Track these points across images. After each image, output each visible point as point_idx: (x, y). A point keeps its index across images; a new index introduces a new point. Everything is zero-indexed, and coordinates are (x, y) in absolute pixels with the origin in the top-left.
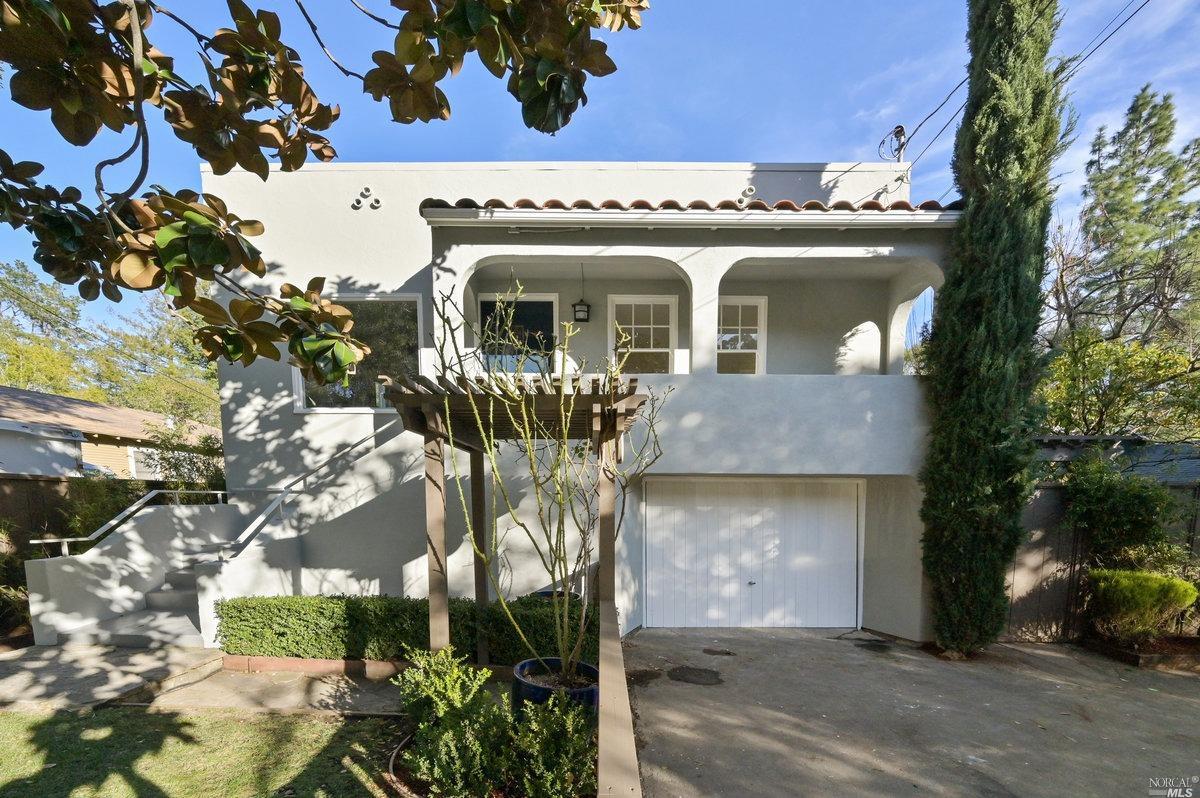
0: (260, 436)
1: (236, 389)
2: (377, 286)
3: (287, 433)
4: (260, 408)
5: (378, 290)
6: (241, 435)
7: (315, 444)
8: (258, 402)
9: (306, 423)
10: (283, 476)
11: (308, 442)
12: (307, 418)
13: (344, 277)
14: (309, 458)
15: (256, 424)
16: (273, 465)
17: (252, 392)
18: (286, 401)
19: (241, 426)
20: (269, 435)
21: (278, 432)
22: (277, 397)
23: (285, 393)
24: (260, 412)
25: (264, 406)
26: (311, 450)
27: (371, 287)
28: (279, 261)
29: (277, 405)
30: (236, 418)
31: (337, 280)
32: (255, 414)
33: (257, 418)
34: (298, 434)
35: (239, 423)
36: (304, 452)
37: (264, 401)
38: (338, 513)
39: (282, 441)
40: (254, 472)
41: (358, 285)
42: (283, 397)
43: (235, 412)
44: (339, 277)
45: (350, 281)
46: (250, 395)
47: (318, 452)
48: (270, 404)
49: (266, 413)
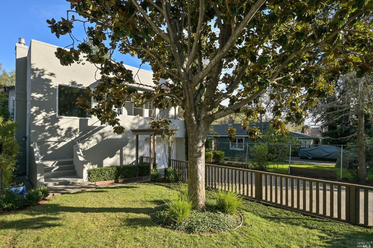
0: (44, 124)
1: (36, 109)
2: (82, 85)
3: (52, 124)
4: (44, 115)
5: (82, 86)
6: (37, 124)
7: (61, 127)
8: (44, 114)
9: (59, 121)
10: (50, 137)
11: (59, 126)
12: (60, 119)
13: (73, 81)
14: (59, 131)
15: (43, 120)
16: (47, 134)
17: (42, 110)
18: (53, 114)
19: (37, 121)
20: (47, 124)
21: (50, 123)
22: (50, 113)
23: (53, 111)
24: (44, 117)
25: (46, 115)
26: (60, 129)
27: (81, 85)
28: (54, 73)
29: (50, 115)
30: (36, 118)
31: (71, 81)
32: (43, 117)
33: (43, 118)
34: (56, 124)
35: (36, 120)
36: (58, 130)
37: (46, 114)
38: (89, 148)
39: (51, 126)
40: (40, 136)
41: (77, 84)
42: (52, 113)
43: (36, 116)
44: (72, 81)
45: (75, 82)
46: (41, 111)
47: (62, 130)
48: (48, 114)
49: (46, 117)
